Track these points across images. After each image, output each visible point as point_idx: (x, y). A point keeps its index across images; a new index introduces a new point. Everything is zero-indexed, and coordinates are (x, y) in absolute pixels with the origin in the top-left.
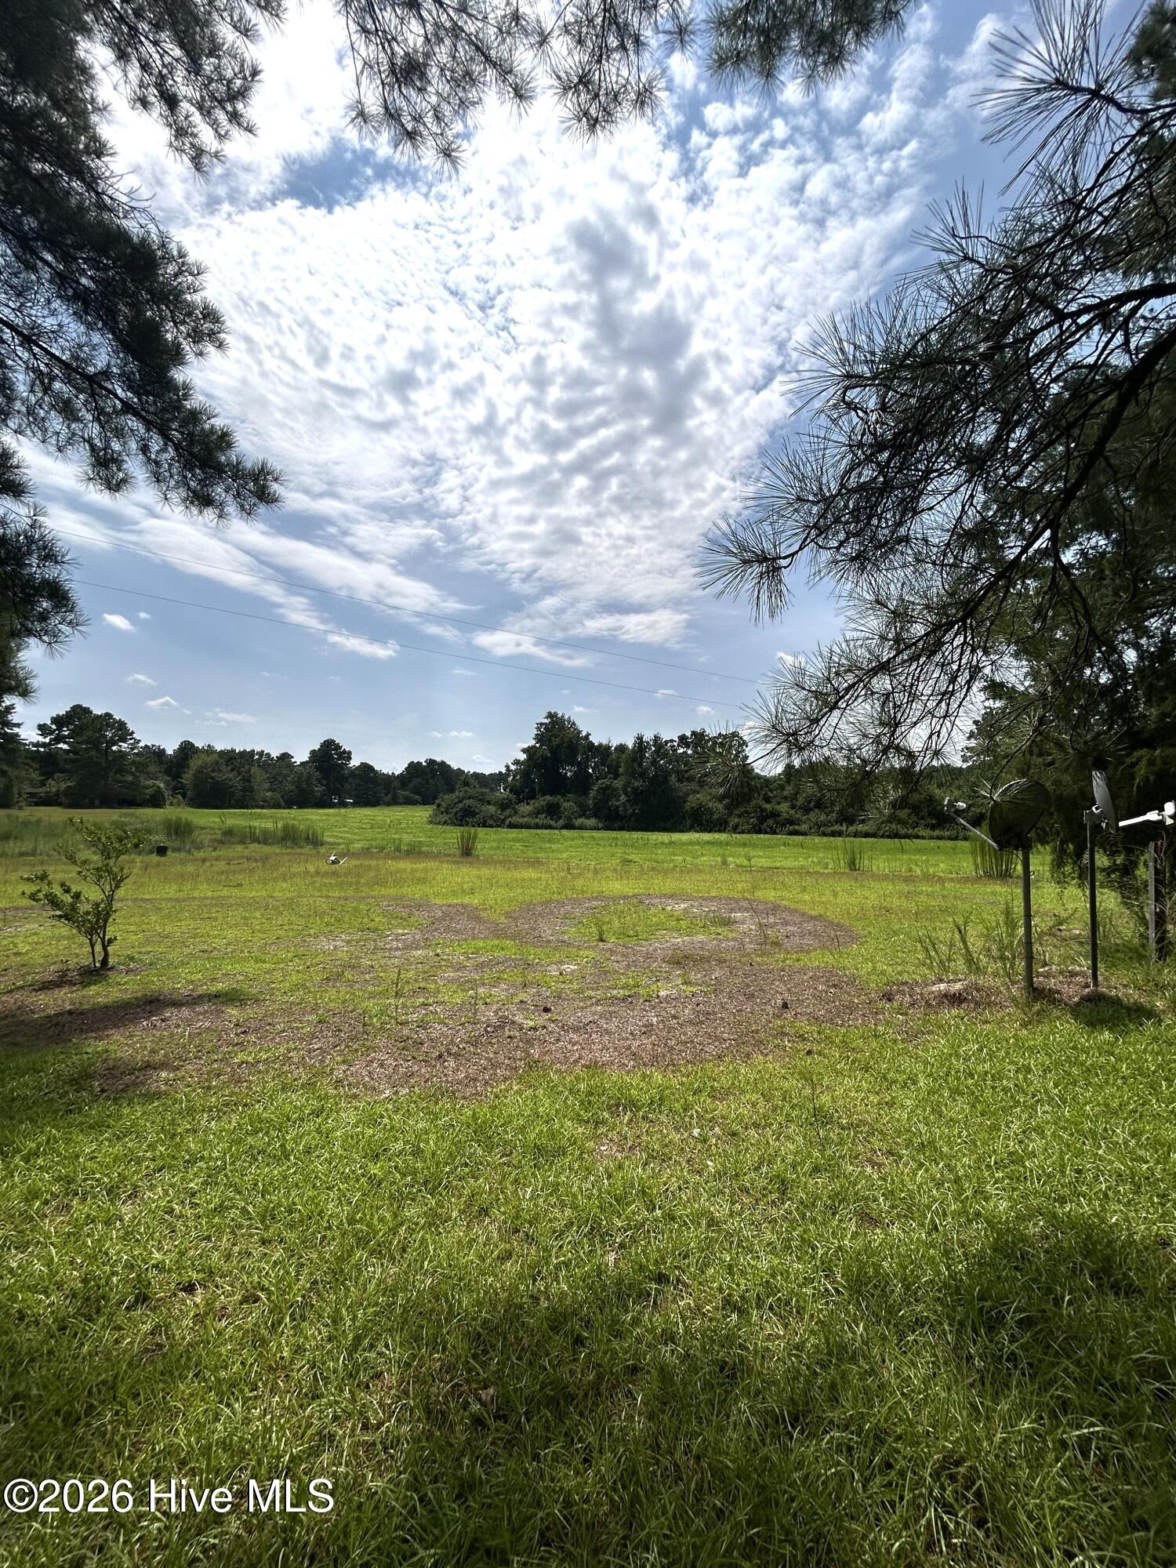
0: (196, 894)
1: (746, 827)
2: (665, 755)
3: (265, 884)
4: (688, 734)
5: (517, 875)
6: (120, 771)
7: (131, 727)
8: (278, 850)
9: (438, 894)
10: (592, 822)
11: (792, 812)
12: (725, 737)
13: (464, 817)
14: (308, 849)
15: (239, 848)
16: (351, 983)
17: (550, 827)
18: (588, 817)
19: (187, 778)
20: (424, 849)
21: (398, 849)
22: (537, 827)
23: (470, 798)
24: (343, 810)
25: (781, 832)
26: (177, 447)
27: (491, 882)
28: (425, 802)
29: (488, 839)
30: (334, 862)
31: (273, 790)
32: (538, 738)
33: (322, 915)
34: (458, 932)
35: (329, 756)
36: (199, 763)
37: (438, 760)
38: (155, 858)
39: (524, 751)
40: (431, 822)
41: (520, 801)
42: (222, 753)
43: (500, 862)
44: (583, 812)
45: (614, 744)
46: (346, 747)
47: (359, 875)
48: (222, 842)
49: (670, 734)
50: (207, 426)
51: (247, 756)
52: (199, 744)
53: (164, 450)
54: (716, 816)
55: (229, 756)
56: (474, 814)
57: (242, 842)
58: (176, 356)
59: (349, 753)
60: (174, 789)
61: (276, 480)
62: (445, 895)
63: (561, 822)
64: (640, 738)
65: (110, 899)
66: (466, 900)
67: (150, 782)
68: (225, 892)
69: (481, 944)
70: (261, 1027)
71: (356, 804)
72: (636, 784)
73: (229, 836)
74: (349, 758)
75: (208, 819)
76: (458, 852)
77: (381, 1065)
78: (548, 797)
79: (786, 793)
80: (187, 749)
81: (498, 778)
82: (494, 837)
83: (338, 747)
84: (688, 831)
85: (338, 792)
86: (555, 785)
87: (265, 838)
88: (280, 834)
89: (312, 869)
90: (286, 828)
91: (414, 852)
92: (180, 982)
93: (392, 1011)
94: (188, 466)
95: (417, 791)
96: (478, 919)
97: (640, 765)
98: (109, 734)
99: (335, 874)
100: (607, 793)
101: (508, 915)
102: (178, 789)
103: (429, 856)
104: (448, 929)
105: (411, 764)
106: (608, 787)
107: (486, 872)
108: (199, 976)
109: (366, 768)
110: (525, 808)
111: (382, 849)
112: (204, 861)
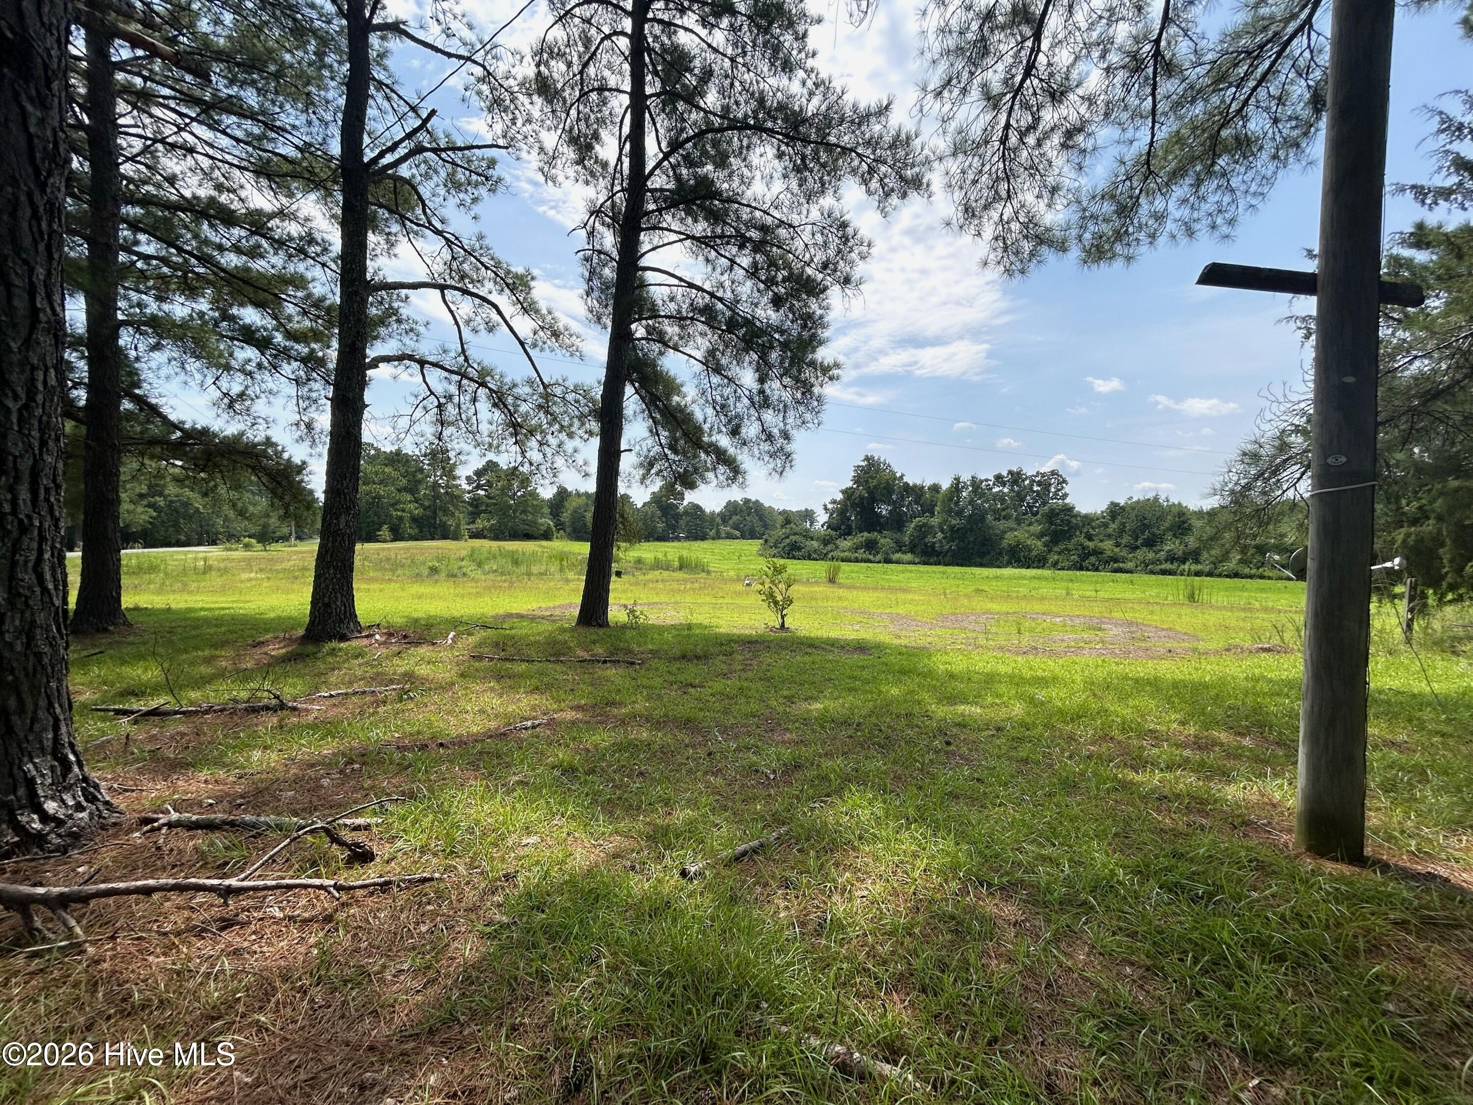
1: (1066, 564)
2: (982, 495)
4: (1005, 473)
10: (909, 557)
11: (1117, 550)
12: (1043, 475)
13: (792, 551)
17: (869, 561)
18: (905, 553)
19: (566, 516)
22: (857, 560)
23: (795, 534)
25: (1104, 570)
28: (750, 537)
32: (857, 480)
36: (574, 504)
39: (841, 491)
40: (761, 554)
41: (839, 537)
44: (900, 547)
45: (928, 483)
49: (987, 474)
52: (569, 489)
54: (1034, 553)
60: (558, 526)
63: (879, 557)
64: (957, 479)
66: (893, 611)
67: (543, 521)
71: (689, 538)
72: (954, 522)
76: (825, 580)
78: (866, 534)
79: (1110, 531)
80: (562, 493)
84: (1006, 566)
85: (674, 529)
86: (871, 522)
87: (667, 567)
95: (736, 527)
96: (921, 622)
97: (957, 503)
98: (516, 483)
100: (924, 530)
105: (729, 503)
106: (925, 525)
109: (696, 508)
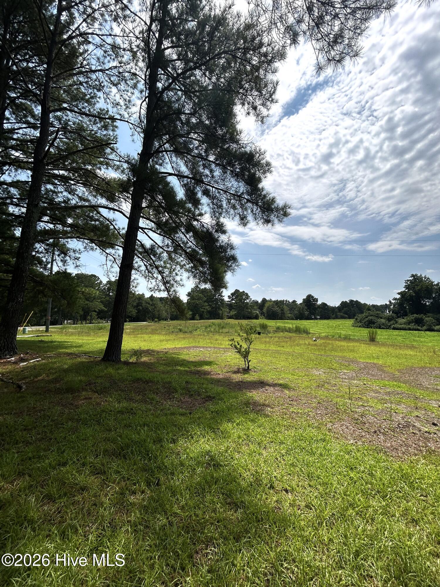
0: (270, 348)
3: (291, 347)
5: (401, 352)
6: (247, 308)
7: (249, 295)
8: (294, 335)
9: (360, 358)
13: (369, 324)
14: (304, 335)
15: (282, 334)
16: (328, 390)
17: (418, 330)
19: (265, 310)
20: (351, 337)
21: (340, 337)
22: (410, 329)
23: (371, 316)
24: (316, 321)
26: (260, 207)
27: (387, 354)
28: (350, 318)
29: (382, 335)
30: (315, 341)
31: (291, 314)
32: (407, 287)
33: (313, 361)
34: (373, 375)
35: (310, 301)
36: (268, 305)
37: (355, 300)
38: (257, 336)
39: (399, 294)
40: (353, 326)
41: (398, 317)
42: (274, 301)
43: (391, 345)
46: (316, 297)
47: (325, 346)
48: (276, 331)
50: (268, 198)
51: (282, 302)
52: (267, 299)
53: (257, 210)
55: (277, 303)
56: (374, 323)
57: (282, 332)
58: (259, 180)
59: (317, 299)
60: (261, 314)
61: (289, 208)
62: (365, 358)
63: (425, 328)
65: (249, 348)
66: (375, 361)
67: (255, 312)
68: (279, 349)
69: (387, 382)
70: (297, 400)
71: (321, 318)
73: (278, 329)
74: (317, 301)
75: (271, 323)
76: (368, 340)
77: (347, 428)
78: (415, 315)
80: (264, 300)
81: (386, 307)
82: (385, 333)
83: (313, 297)
85: (314, 314)
86: (419, 309)
87: (290, 330)
88: (294, 329)
89: (307, 343)
90: (296, 327)
91: (347, 338)
92: (269, 378)
93: (348, 404)
94: (263, 212)
95: (346, 313)
96: (384, 371)
98: (244, 297)
99: (315, 345)
101: (399, 371)
102: (262, 314)
103: (354, 340)
104: (368, 373)
105: (343, 302)
107: (384, 349)
108: (274, 377)
109: (324, 305)
110: (401, 320)
111: (333, 336)
112: (271, 337)
